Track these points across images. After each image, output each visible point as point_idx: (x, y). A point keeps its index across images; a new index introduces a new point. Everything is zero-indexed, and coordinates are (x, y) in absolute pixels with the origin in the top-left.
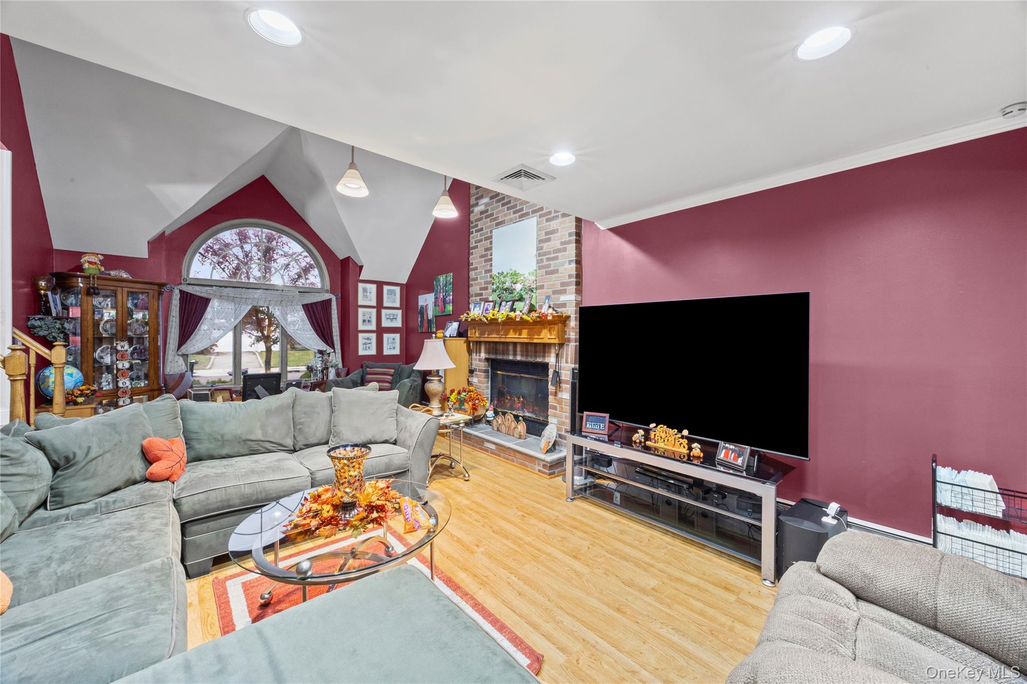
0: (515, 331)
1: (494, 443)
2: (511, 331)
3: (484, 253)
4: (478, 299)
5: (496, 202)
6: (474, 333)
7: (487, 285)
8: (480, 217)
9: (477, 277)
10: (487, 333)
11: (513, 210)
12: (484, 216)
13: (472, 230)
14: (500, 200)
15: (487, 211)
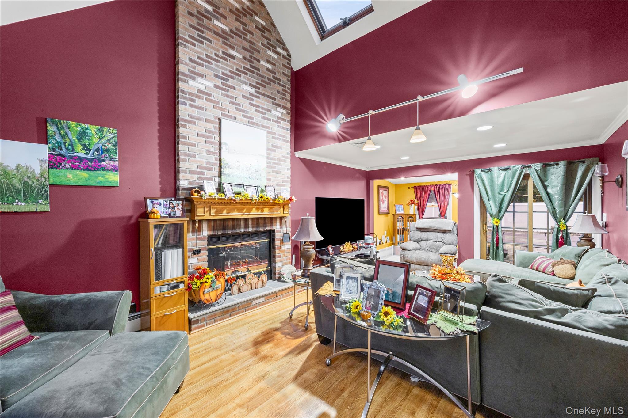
3: (204, 133)
4: (196, 177)
5: (223, 95)
6: (207, 211)
7: (210, 166)
8: (198, 94)
9: (195, 155)
10: (225, 211)
11: (244, 114)
12: (205, 96)
13: (184, 100)
14: (228, 96)
15: (210, 95)
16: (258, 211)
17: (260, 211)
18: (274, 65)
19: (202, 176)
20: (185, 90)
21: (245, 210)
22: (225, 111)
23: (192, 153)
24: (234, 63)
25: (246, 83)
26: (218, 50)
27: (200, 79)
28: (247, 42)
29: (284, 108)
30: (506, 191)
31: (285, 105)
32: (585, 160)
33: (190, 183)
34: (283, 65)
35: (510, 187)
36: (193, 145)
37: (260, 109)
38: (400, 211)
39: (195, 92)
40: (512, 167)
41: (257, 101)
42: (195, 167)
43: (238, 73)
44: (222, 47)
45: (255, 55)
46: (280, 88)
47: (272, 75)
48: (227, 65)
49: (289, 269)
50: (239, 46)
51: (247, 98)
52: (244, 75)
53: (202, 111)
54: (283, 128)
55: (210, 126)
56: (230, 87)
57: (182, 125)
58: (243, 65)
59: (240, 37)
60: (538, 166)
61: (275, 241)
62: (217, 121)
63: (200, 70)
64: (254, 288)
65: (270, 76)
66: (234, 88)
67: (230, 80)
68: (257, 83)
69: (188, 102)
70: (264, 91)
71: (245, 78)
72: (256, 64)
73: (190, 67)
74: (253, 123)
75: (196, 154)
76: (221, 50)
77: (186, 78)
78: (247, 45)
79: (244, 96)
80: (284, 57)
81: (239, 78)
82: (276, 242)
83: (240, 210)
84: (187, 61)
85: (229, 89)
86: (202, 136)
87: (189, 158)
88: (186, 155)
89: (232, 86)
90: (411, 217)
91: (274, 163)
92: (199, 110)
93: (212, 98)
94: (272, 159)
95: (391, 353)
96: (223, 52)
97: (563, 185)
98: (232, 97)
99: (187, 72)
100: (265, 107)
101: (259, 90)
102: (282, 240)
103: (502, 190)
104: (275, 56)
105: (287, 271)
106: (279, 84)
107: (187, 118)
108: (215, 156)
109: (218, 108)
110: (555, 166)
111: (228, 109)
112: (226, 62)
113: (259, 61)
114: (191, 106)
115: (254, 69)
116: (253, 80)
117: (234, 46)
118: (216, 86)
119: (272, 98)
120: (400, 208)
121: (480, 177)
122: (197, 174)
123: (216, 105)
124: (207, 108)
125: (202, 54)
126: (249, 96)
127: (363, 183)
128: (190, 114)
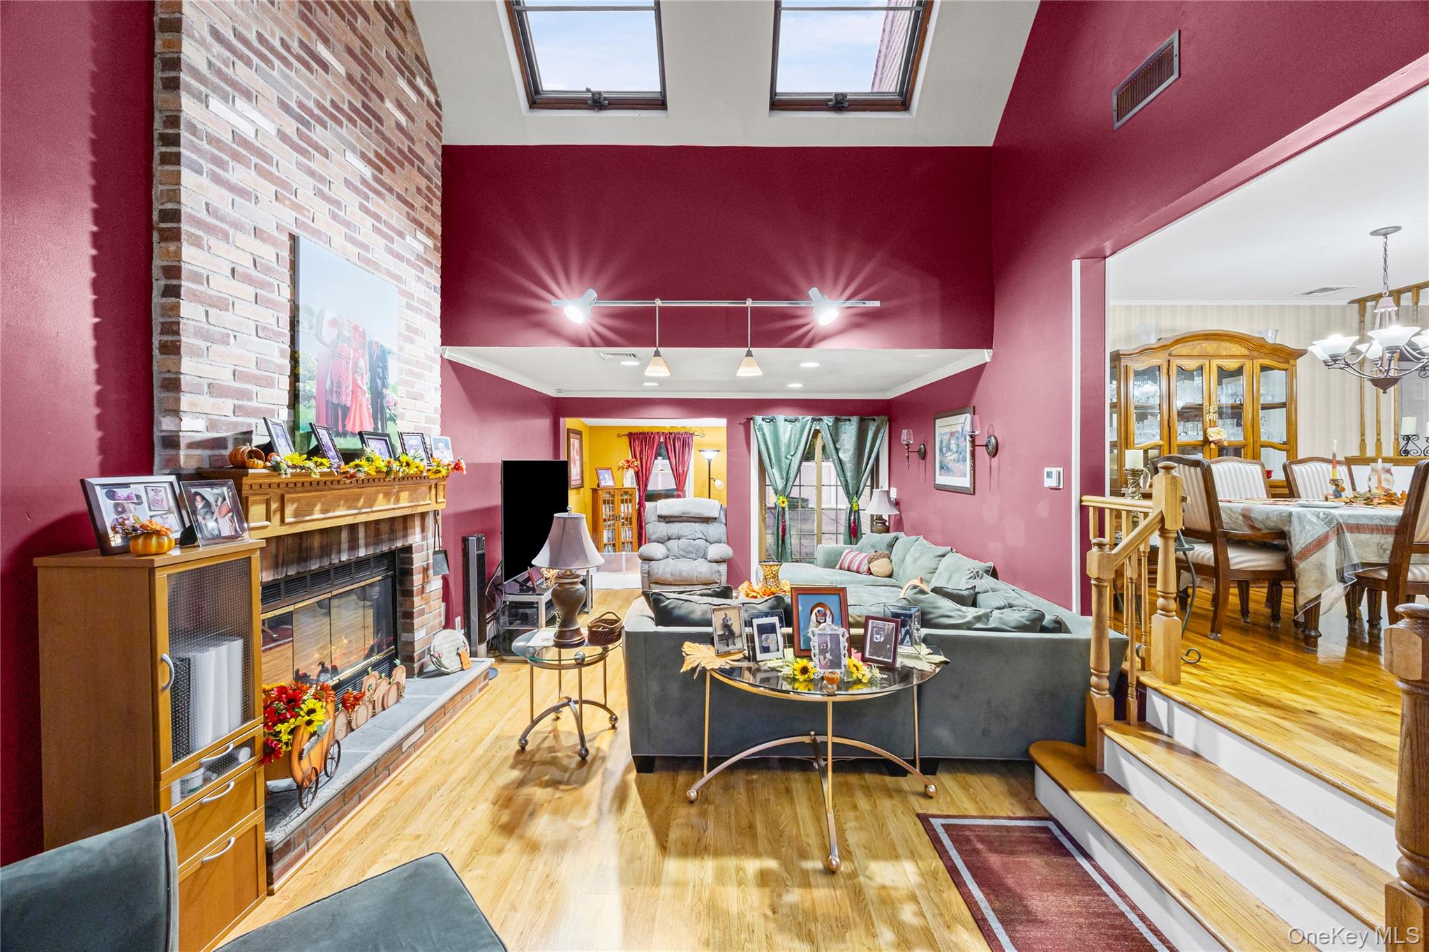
0: (387, 495)
1: (419, 726)
2: (381, 496)
3: (252, 272)
4: (228, 405)
5: (299, 165)
6: (275, 512)
7: (268, 374)
8: (234, 146)
9: (228, 336)
10: (318, 507)
11: (348, 231)
12: (254, 160)
13: (194, 157)
14: (312, 173)
15: (266, 158)
16: (389, 501)
17: (392, 500)
18: (410, 117)
19: (245, 403)
20: (199, 126)
21: (362, 501)
22: (304, 215)
23: (217, 329)
24: (328, 85)
25: (353, 149)
26: (290, 34)
27: (241, 103)
28: (357, 35)
29: (429, 233)
30: (792, 453)
31: (430, 227)
32: (876, 418)
33: (212, 426)
34: (428, 125)
35: (797, 448)
36: (223, 305)
37: (382, 227)
38: (607, 481)
39: (227, 138)
40: (800, 417)
41: (377, 204)
42: (224, 377)
43: (334, 114)
44: (299, 27)
45: (374, 77)
46: (423, 183)
47: (407, 142)
48: (312, 86)
49: (451, 639)
50: (339, 41)
51: (356, 190)
52: (348, 124)
53: (247, 203)
54: (427, 284)
55: (267, 253)
56: (317, 147)
57: (190, 235)
58: (347, 97)
59: (343, 17)
60: (828, 420)
61: (412, 575)
62: (286, 238)
63: (242, 73)
64: (380, 708)
65: (403, 143)
66: (326, 155)
67: (318, 127)
68: (377, 154)
69: (207, 166)
70: (392, 179)
71: (351, 135)
72: (375, 103)
73: (214, 56)
74: (368, 261)
75: (230, 332)
76: (297, 33)
77: (202, 88)
78: (357, 45)
79: (348, 183)
80: (429, 104)
81: (338, 128)
82: (415, 578)
83: (351, 502)
84: (206, 33)
85: (316, 153)
86: (248, 280)
87: (209, 344)
88: (200, 333)
89: (321, 146)
90: (626, 493)
91: (410, 373)
92: (237, 199)
93: (273, 169)
94: (406, 362)
95: (813, 733)
96: (301, 43)
97: (855, 449)
98: (321, 179)
99: (203, 68)
100: (393, 222)
101: (380, 176)
102: (425, 570)
103: (788, 453)
104: (413, 96)
105: (446, 645)
106: (419, 170)
107: (203, 215)
108: (280, 345)
109: (287, 202)
110: (848, 422)
111: (312, 211)
112: (308, 73)
113: (381, 97)
114: (217, 179)
115: (369, 117)
116: (369, 145)
117: (330, 37)
118: (282, 136)
119: (406, 202)
120: (607, 476)
121: (761, 429)
122: (233, 397)
123: (282, 191)
124: (259, 195)
125: (248, 27)
126: (359, 185)
127: (544, 424)
128: (214, 204)
